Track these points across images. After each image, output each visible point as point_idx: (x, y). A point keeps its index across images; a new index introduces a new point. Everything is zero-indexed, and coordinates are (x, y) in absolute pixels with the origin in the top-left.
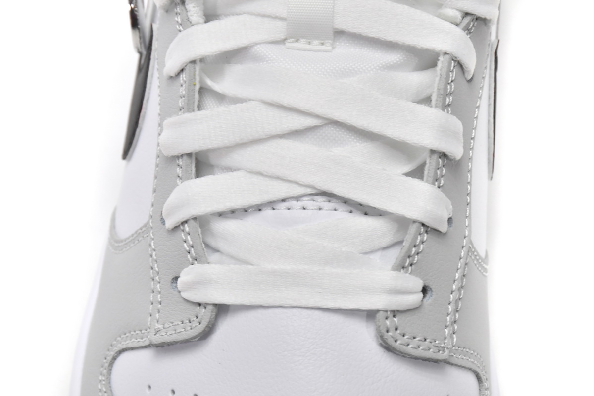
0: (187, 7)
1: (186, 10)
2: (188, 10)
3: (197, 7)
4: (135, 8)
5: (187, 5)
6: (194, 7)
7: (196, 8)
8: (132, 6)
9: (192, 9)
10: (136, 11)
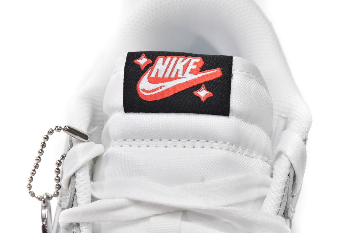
0: (81, 228)
1: (80, 230)
2: (81, 231)
3: (88, 228)
4: (45, 225)
5: (81, 227)
6: (85, 229)
7: (87, 230)
8: (44, 223)
9: (84, 230)
10: (46, 227)
